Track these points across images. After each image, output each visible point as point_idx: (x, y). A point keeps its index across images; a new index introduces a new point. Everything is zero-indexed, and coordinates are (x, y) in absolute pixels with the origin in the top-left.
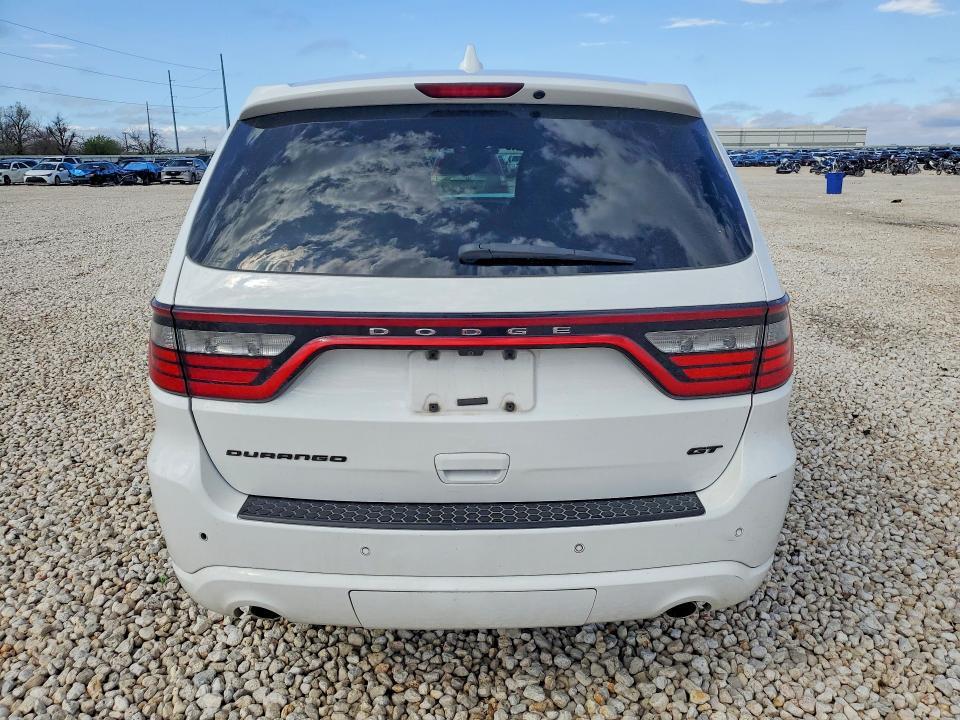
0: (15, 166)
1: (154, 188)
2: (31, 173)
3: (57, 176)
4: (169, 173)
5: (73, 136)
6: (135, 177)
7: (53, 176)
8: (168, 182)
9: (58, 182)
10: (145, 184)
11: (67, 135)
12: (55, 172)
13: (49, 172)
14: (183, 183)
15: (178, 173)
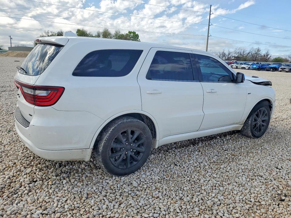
0: (240, 64)
1: (276, 73)
2: (243, 66)
3: (249, 67)
4: (281, 68)
5: (270, 57)
6: (270, 69)
7: (248, 67)
8: (281, 71)
9: (249, 69)
10: (272, 71)
11: (269, 56)
12: (249, 66)
13: (247, 66)
14: (287, 72)
15: (285, 69)
